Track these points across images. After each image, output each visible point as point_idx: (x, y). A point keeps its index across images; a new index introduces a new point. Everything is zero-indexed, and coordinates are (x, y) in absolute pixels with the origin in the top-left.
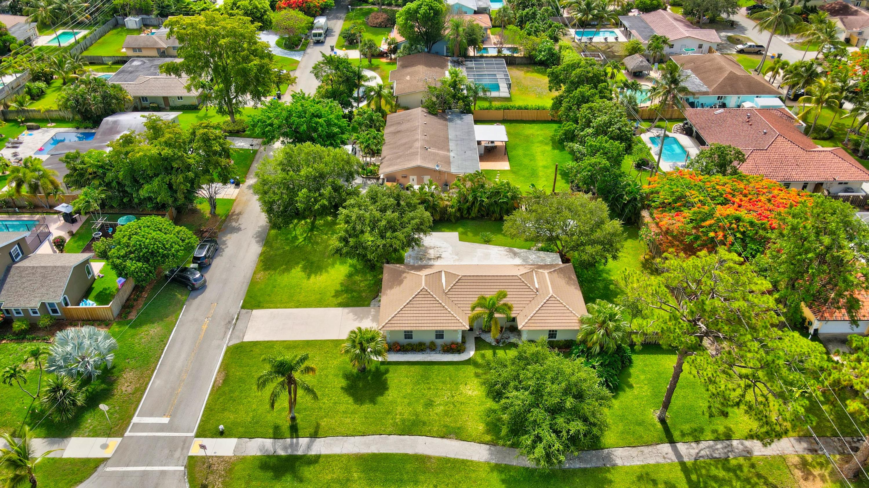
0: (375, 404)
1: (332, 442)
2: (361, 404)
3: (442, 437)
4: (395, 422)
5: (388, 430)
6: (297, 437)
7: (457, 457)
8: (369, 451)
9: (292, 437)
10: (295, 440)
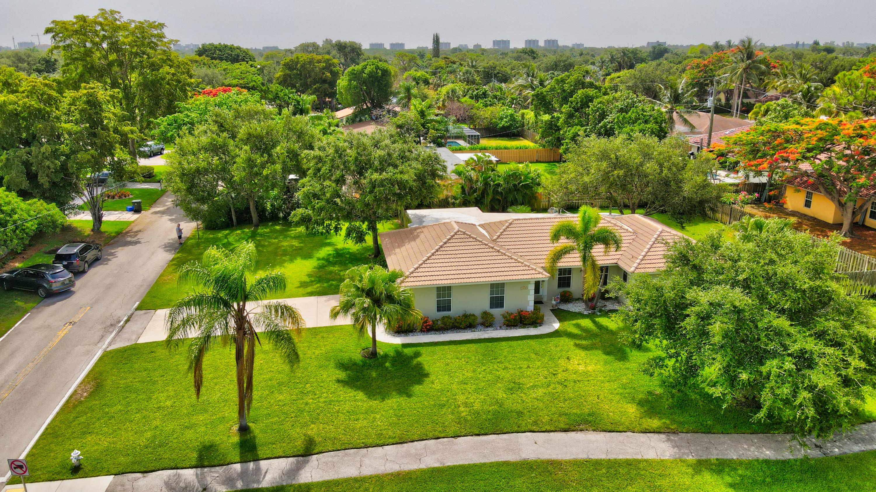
0: (409, 396)
1: (335, 459)
2: (383, 399)
3: (566, 431)
4: (459, 418)
5: (451, 431)
6: (256, 459)
7: (612, 457)
8: (423, 466)
9: (243, 461)
10: (251, 465)
